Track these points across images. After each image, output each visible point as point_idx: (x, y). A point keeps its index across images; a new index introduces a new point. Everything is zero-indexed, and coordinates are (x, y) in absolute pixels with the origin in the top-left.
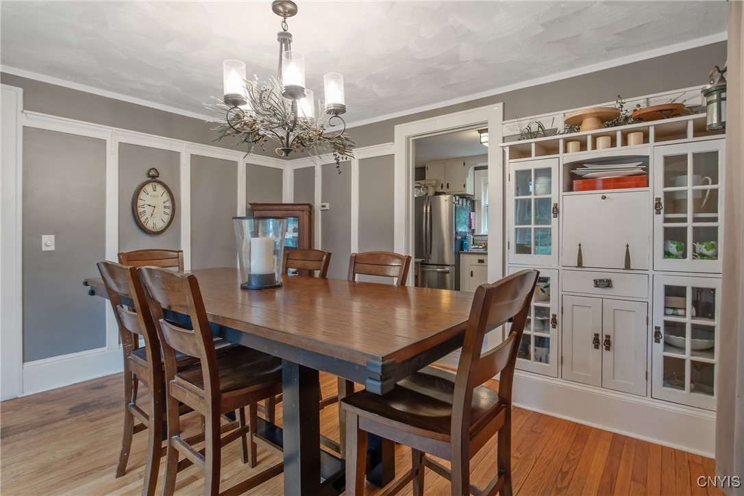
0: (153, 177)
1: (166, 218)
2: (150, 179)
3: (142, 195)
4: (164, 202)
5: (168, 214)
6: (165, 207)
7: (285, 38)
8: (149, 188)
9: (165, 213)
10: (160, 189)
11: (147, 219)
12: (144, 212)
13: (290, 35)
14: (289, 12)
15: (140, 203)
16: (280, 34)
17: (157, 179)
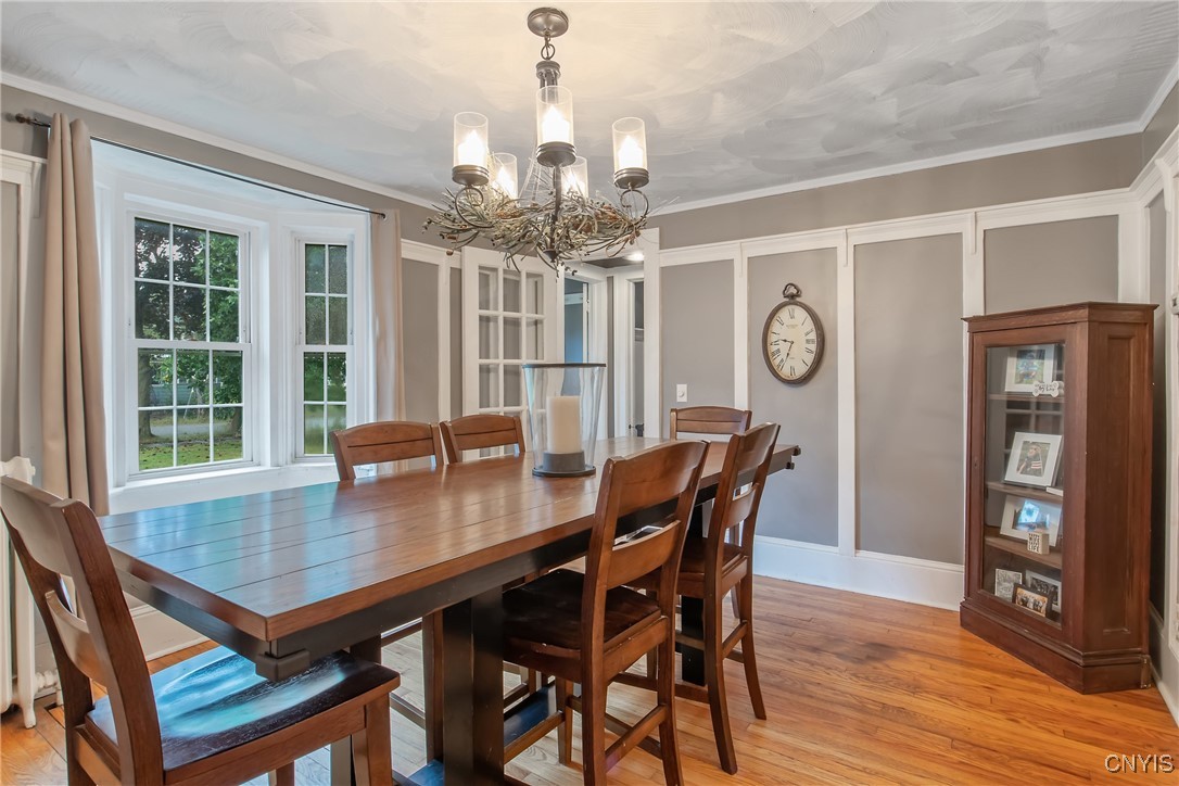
0: (793, 297)
1: (810, 358)
2: (787, 300)
3: (775, 327)
4: (807, 334)
5: (812, 352)
6: (808, 341)
7: (548, 72)
8: (784, 314)
9: (809, 351)
10: (800, 313)
11: (782, 360)
12: (778, 350)
13: (556, 66)
14: (554, 29)
15: (772, 338)
16: (540, 66)
17: (798, 299)
